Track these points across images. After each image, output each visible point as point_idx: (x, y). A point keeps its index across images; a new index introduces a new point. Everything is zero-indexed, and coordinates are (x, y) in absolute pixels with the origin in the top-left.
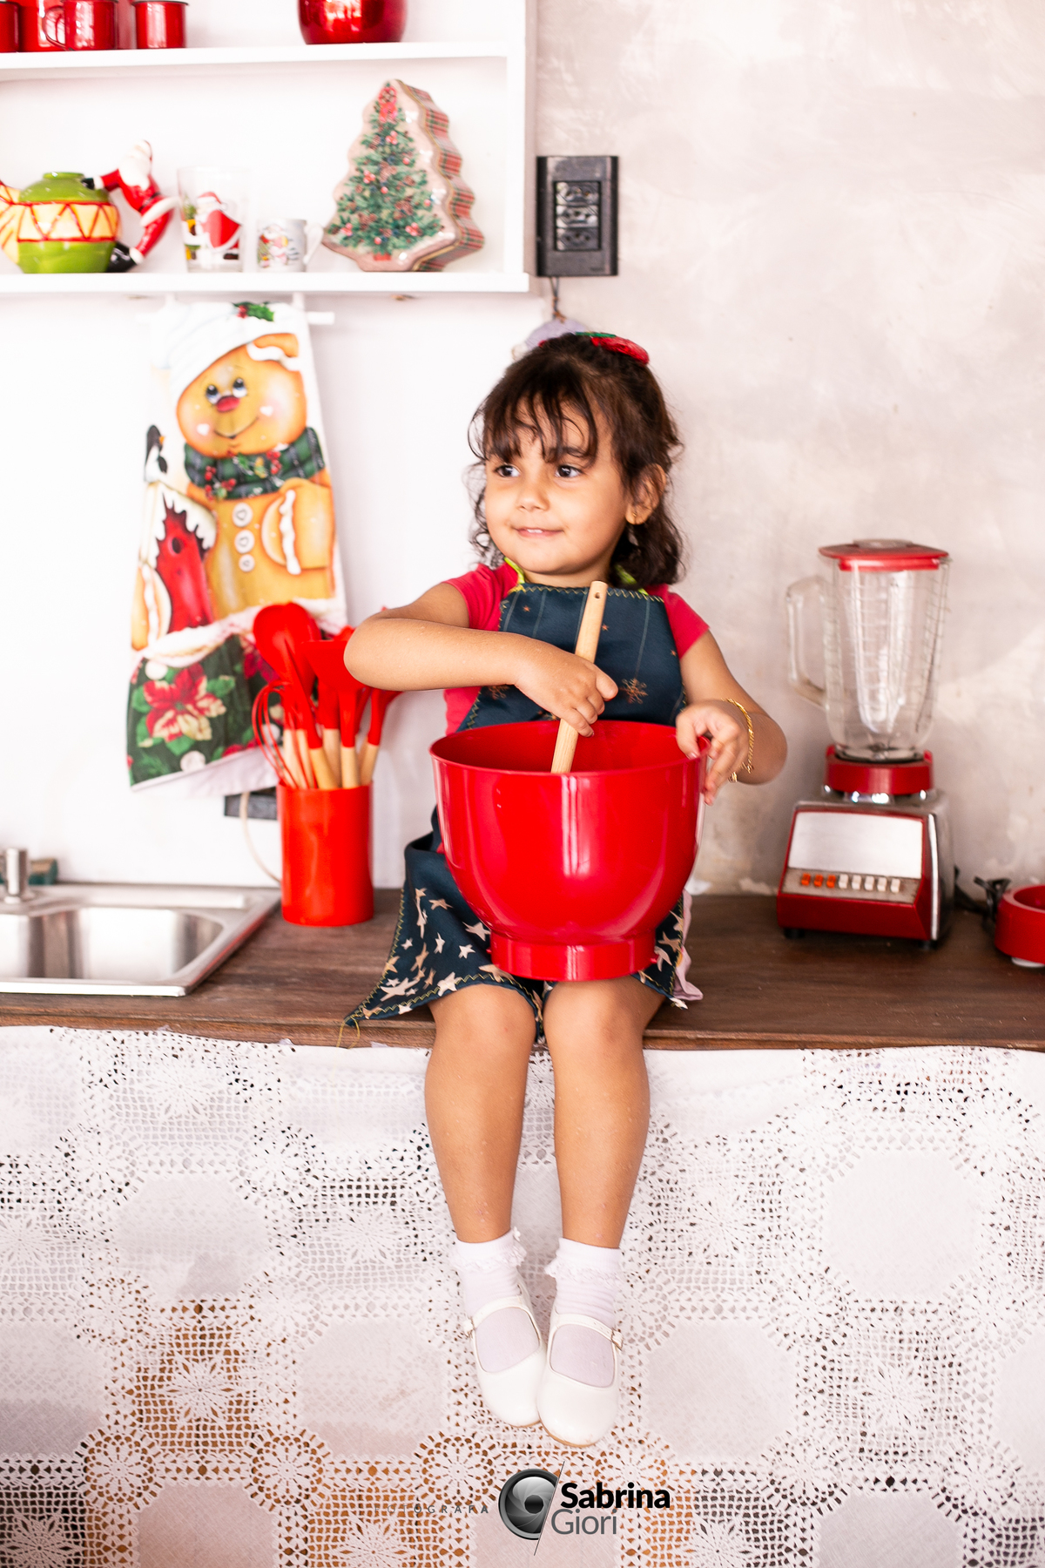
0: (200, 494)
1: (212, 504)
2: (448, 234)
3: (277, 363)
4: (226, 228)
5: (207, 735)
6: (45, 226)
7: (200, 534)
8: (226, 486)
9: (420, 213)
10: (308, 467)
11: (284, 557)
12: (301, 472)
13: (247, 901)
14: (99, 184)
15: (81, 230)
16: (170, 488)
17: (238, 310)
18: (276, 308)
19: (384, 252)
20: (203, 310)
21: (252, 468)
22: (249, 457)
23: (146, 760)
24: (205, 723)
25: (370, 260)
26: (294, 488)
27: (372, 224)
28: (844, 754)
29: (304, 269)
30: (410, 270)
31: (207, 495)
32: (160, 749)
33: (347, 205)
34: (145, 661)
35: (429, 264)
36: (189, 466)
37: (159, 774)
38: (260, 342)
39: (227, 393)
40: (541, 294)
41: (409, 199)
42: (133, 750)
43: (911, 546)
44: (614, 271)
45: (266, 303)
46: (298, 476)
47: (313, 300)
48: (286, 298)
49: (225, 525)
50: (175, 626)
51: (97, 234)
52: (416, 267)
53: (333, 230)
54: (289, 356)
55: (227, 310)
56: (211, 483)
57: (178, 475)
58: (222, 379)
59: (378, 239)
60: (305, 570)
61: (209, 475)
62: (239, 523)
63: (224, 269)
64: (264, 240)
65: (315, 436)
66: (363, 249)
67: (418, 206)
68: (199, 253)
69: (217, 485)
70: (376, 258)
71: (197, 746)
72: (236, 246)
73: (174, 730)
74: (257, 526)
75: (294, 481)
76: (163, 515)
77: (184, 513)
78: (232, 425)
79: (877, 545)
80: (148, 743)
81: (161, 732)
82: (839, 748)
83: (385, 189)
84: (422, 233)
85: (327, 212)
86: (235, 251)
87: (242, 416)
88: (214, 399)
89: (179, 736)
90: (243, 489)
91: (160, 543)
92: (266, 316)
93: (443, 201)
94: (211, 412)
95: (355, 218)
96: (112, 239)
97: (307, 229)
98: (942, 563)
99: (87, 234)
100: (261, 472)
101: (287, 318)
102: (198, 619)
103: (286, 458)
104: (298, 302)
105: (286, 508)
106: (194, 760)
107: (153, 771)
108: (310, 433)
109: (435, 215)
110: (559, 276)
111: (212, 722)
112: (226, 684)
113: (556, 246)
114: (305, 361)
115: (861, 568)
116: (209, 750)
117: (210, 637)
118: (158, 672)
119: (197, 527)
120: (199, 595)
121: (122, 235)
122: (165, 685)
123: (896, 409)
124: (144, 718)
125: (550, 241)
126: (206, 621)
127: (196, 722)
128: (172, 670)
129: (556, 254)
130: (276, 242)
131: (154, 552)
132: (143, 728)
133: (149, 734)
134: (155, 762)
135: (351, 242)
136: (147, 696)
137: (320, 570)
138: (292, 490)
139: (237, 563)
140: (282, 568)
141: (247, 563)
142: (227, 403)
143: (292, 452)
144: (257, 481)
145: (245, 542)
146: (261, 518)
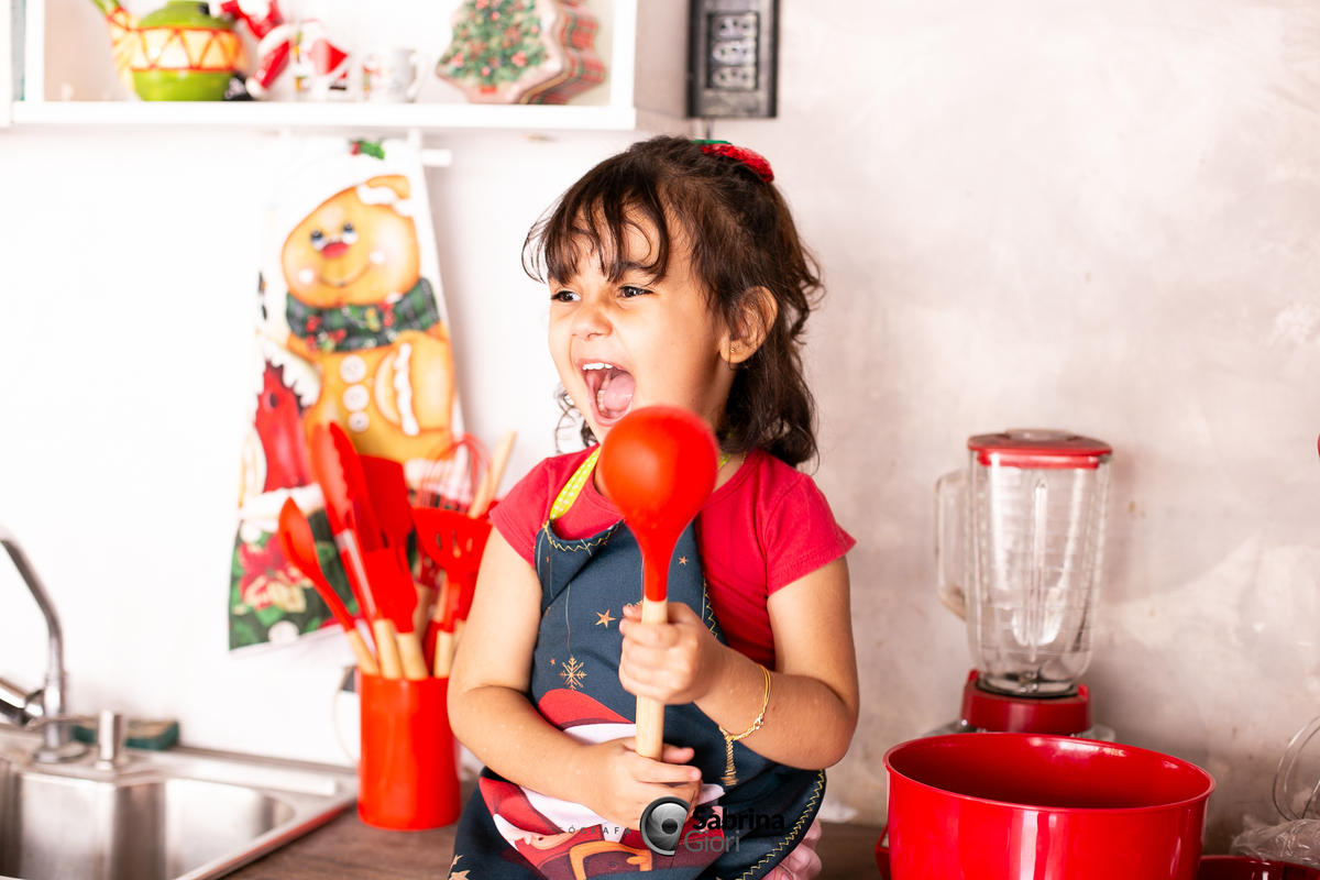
0: (302, 346)
1: (316, 357)
2: (553, 65)
3: (387, 208)
4: (336, 57)
5: (299, 605)
6: (154, 53)
7: (299, 390)
8: (335, 337)
9: (528, 41)
10: (426, 319)
11: (399, 414)
12: (416, 324)
13: (340, 788)
14: (216, 11)
15: (189, 59)
16: (268, 338)
17: (352, 148)
18: (387, 147)
19: (489, 87)
20: (316, 146)
21: (364, 319)
22: (361, 308)
23: (240, 627)
24: (297, 593)
25: (476, 94)
26: (410, 342)
27: (482, 53)
28: (986, 683)
29: (412, 101)
30: (517, 102)
31: (310, 345)
32: (250, 618)
33: (461, 34)
34: (242, 522)
35: (547, 96)
36: (290, 316)
37: (248, 644)
38: (372, 183)
39: (333, 236)
41: (518, 26)
42: (234, 619)
43: (1076, 438)
44: (773, 112)
45: (382, 140)
46: (411, 328)
47: (432, 139)
48: (402, 135)
49: (332, 380)
50: (270, 486)
51: (207, 63)
52: (525, 99)
53: (446, 61)
54: (402, 196)
55: (342, 145)
56: (315, 335)
57: (279, 327)
58: (330, 224)
59: (486, 70)
60: (423, 431)
61: (312, 325)
62: (348, 377)
63: (329, 100)
64: (366, 71)
65: (429, 286)
66: (471, 81)
67: (526, 33)
68: (305, 83)
69: (323, 337)
70: (484, 91)
71: (288, 617)
72: (344, 76)
73: (264, 598)
74: (369, 381)
75: (408, 334)
76: (262, 367)
77: (281, 368)
78: (342, 272)
79: (1027, 436)
80: (240, 610)
81: (253, 599)
82: (982, 676)
83: (496, 16)
84: (528, 62)
85: (442, 42)
86: (342, 83)
87: (351, 264)
88: (320, 244)
89: (268, 605)
90: (354, 342)
91: (260, 398)
92: (377, 153)
93: (553, 28)
94: (317, 259)
95: (466, 48)
96: (230, 68)
97: (413, 59)
98: (1104, 462)
99: (196, 60)
100: (373, 324)
101: (404, 158)
102: (294, 479)
103: (400, 309)
104: (415, 139)
105: (401, 362)
106: (285, 633)
107: (244, 640)
108: (424, 285)
109: (541, 45)
110: (713, 118)
111: (307, 593)
112: (324, 552)
113: (709, 85)
114: (417, 205)
115: (1004, 464)
116: (302, 622)
117: (309, 499)
118: (252, 536)
119: (295, 383)
120: (295, 454)
121: (241, 64)
122: (255, 549)
123: (1088, 277)
124: (239, 582)
125: (702, 79)
126: (302, 482)
127: (289, 592)
128: (265, 533)
129: (709, 94)
130: (378, 72)
131: (254, 405)
132: (237, 593)
133: (242, 600)
134: (248, 630)
135: (460, 73)
136: (242, 560)
137: (439, 430)
138: (406, 344)
139: (346, 421)
140: (397, 427)
141: (359, 422)
142: (334, 249)
143: (406, 304)
144: (369, 333)
145: (357, 399)
146: (373, 374)
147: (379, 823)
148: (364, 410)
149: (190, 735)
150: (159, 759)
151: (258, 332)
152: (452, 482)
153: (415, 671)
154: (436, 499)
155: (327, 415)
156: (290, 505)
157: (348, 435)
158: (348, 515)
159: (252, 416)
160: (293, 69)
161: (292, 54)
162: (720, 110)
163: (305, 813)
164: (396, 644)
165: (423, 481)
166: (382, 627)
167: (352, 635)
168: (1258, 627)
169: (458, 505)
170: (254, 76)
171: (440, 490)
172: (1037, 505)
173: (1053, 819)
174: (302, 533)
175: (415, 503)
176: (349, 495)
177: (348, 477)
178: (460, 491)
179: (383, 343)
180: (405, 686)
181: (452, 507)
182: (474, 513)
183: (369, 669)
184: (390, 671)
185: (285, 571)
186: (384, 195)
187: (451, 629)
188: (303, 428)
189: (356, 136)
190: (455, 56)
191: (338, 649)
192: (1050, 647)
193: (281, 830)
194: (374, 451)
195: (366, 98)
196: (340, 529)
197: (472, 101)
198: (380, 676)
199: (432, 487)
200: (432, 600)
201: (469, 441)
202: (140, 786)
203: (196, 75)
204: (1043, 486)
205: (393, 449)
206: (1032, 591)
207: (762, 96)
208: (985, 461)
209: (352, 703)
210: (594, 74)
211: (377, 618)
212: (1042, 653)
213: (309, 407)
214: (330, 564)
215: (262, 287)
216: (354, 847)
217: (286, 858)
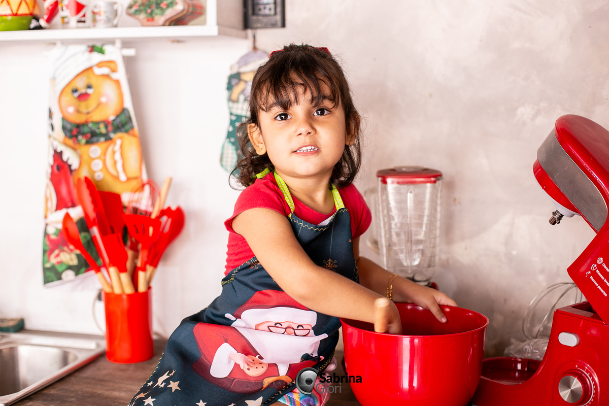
0: (70, 142)
1: (77, 147)
2: (180, 7)
3: (107, 76)
4: (80, 7)
5: (75, 262)
7: (70, 162)
8: (86, 137)
10: (127, 127)
11: (117, 172)
12: (123, 129)
13: (98, 345)
15: (12, 10)
16: (55, 139)
17: (89, 49)
18: (107, 48)
19: (151, 18)
20: (73, 49)
21: (99, 128)
22: (97, 123)
23: (48, 273)
24: (74, 256)
25: (145, 22)
26: (121, 138)
27: (147, 3)
29: (116, 26)
30: (164, 25)
31: (74, 142)
32: (53, 269)
34: (47, 225)
35: (178, 21)
36: (64, 128)
37: (52, 281)
38: (99, 65)
39: (83, 91)
40: (246, 37)
42: (45, 270)
43: (426, 170)
44: (283, 25)
45: (103, 45)
46: (121, 131)
47: (127, 43)
48: (112, 42)
49: (85, 157)
50: (58, 207)
51: (20, 12)
52: (167, 23)
53: (130, 7)
54: (114, 71)
55: (84, 48)
56: (76, 137)
57: (59, 133)
58: (81, 84)
59: (149, 11)
60: (129, 179)
61: (75, 132)
62: (93, 156)
63: (77, 28)
64: (94, 13)
65: (128, 112)
66: (142, 16)
68: (66, 20)
69: (80, 137)
70: (148, 20)
71: (70, 268)
72: (84, 16)
73: (59, 259)
74: (102, 157)
75: (119, 134)
76: (52, 153)
77: (61, 153)
78: (87, 107)
79: (404, 169)
80: (48, 265)
81: (53, 260)
84: (168, 6)
86: (83, 19)
87: (92, 103)
88: (76, 95)
89: (60, 263)
90: (95, 139)
91: (52, 167)
92: (101, 51)
94: (75, 101)
95: (140, 1)
96: (31, 14)
97: (115, 7)
98: (438, 180)
99: (15, 12)
100: (103, 130)
101: (114, 53)
102: (70, 204)
103: (115, 123)
104: (118, 44)
105: (117, 148)
106: (69, 275)
107: (50, 279)
108: (126, 111)
110: (256, 28)
111: (78, 256)
112: (85, 237)
113: (254, 13)
114: (121, 75)
115: (393, 183)
116: (77, 270)
117: (76, 213)
118: (51, 230)
119: (68, 159)
120: (70, 192)
121: (36, 12)
122: (53, 237)
123: (431, 95)
124: (47, 252)
125: (250, 11)
126: (74, 205)
127: (70, 257)
128: (57, 229)
129: (254, 18)
130: (99, 14)
131: (50, 170)
132: (46, 258)
133: (49, 261)
134: (52, 275)
135: (137, 12)
136: (48, 243)
137: (136, 178)
138: (119, 139)
139: (93, 176)
140: (117, 178)
141: (99, 176)
142: (83, 97)
143: (118, 121)
144: (101, 135)
145: (97, 165)
146: (105, 154)
147: (116, 361)
148: (101, 170)
149: (29, 325)
150: (15, 336)
151: (50, 136)
152: (144, 202)
153: (129, 290)
154: (136, 210)
155: (84, 173)
156: (67, 216)
157: (93, 182)
158: (94, 219)
159: (49, 176)
160: (61, 14)
161: (60, 7)
162: (259, 25)
163: (82, 357)
164: (119, 278)
165: (129, 202)
166: (113, 270)
167: (99, 275)
168: (514, 253)
169: (146, 212)
170: (43, 18)
171: (137, 206)
172: (409, 201)
173: (416, 341)
174: (73, 229)
175: (127, 212)
176: (95, 210)
177: (94, 202)
178: (147, 206)
179: (108, 139)
180: (125, 297)
181: (144, 213)
182: (153, 216)
183: (108, 290)
184: (117, 291)
185: (68, 246)
186: (105, 70)
187: (144, 270)
188: (73, 180)
189: (91, 44)
190: (135, 4)
191: (95, 282)
192: (418, 266)
193: (72, 365)
194: (106, 189)
195: (95, 26)
196: (92, 227)
197: (143, 25)
198: (113, 293)
199: (134, 205)
200: (136, 257)
201: (151, 183)
202: (5, 349)
203: (15, 17)
204: (411, 192)
205: (116, 188)
206: (408, 240)
207: (278, 18)
208: (384, 182)
209: (101, 306)
210: (199, 10)
211: (110, 266)
212: (413, 268)
213: (75, 170)
214: (88, 242)
215: (51, 115)
216: (105, 372)
217: (72, 379)
